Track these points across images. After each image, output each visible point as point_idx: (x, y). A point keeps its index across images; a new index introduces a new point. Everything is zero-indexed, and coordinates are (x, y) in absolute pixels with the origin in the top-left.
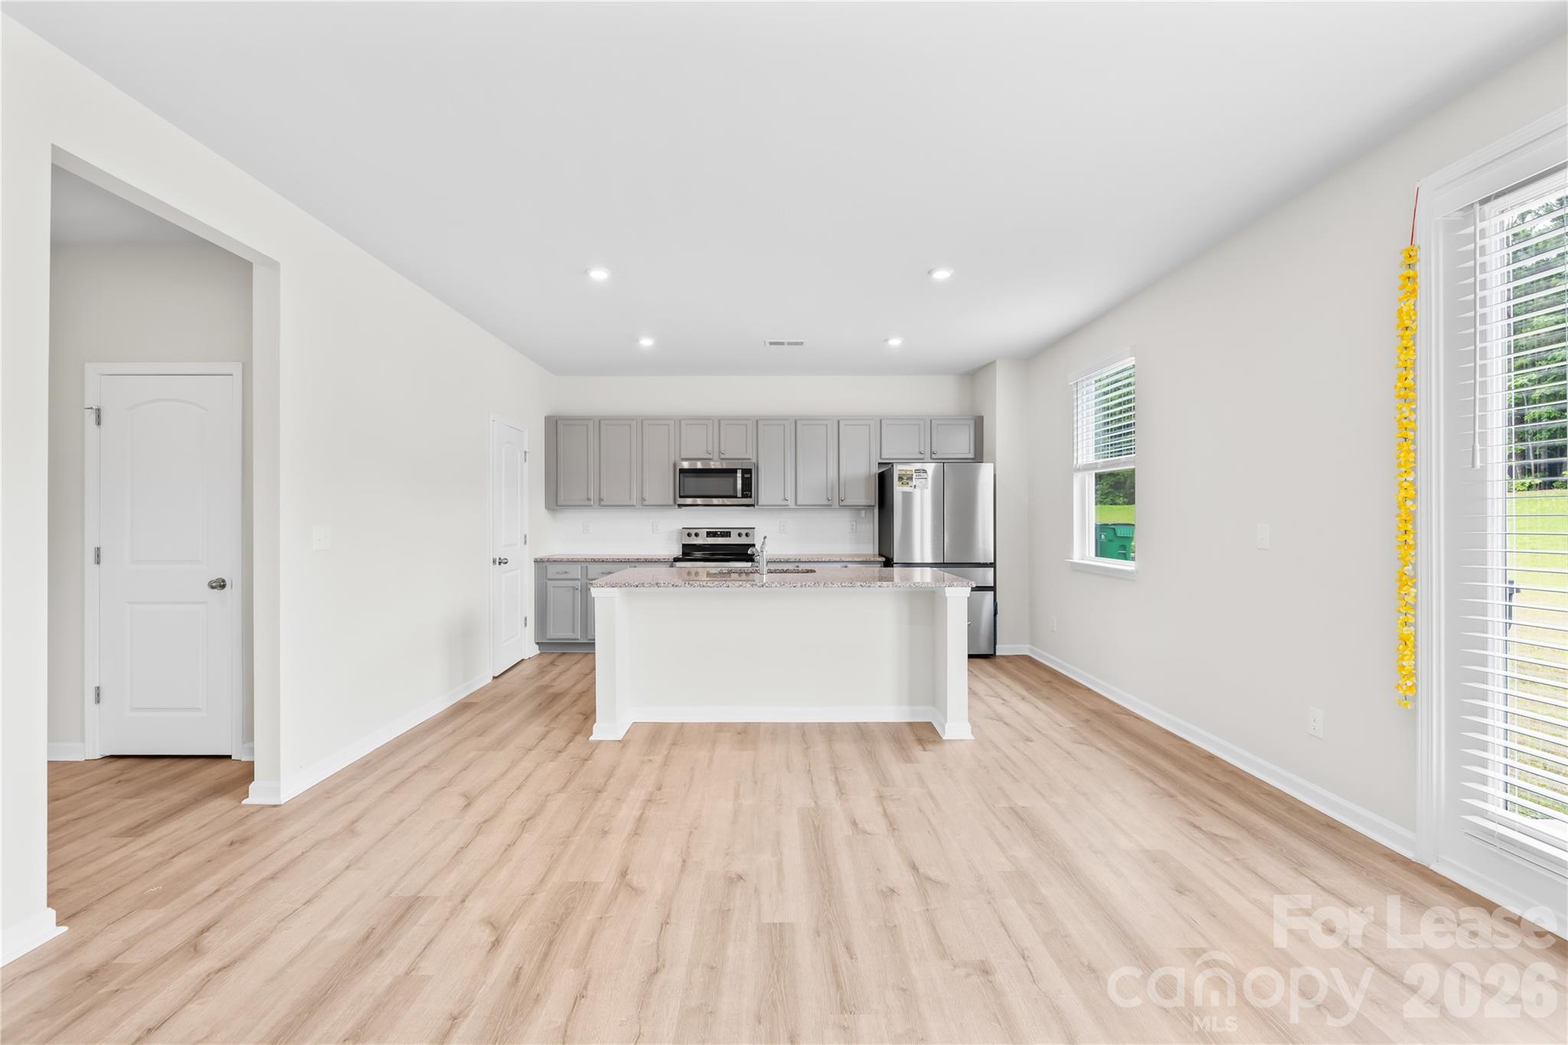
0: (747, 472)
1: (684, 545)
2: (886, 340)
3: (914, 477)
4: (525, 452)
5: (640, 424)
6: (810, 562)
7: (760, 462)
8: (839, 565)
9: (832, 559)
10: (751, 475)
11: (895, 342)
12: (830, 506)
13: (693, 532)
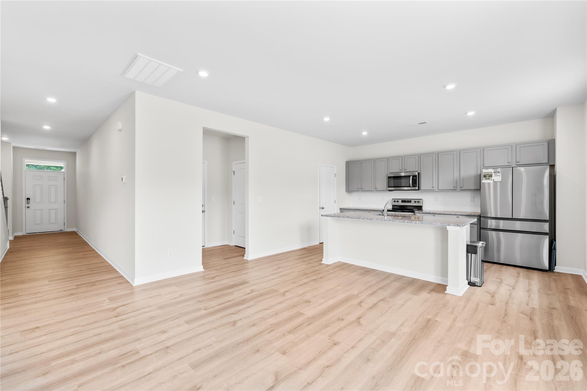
0: (414, 176)
1: (393, 205)
2: (466, 113)
3: (493, 175)
4: (335, 174)
5: (374, 161)
6: (440, 214)
7: (421, 172)
8: (455, 216)
9: (451, 213)
10: (417, 178)
11: (471, 114)
12: (455, 190)
13: (396, 200)
